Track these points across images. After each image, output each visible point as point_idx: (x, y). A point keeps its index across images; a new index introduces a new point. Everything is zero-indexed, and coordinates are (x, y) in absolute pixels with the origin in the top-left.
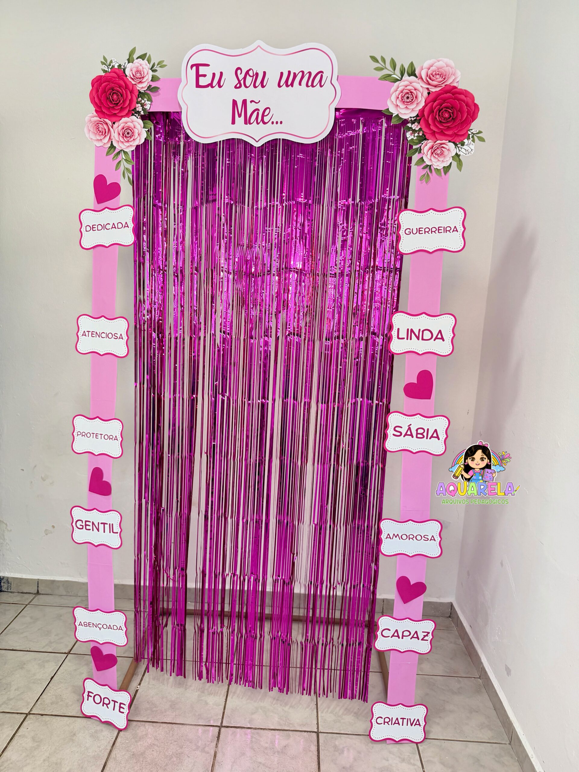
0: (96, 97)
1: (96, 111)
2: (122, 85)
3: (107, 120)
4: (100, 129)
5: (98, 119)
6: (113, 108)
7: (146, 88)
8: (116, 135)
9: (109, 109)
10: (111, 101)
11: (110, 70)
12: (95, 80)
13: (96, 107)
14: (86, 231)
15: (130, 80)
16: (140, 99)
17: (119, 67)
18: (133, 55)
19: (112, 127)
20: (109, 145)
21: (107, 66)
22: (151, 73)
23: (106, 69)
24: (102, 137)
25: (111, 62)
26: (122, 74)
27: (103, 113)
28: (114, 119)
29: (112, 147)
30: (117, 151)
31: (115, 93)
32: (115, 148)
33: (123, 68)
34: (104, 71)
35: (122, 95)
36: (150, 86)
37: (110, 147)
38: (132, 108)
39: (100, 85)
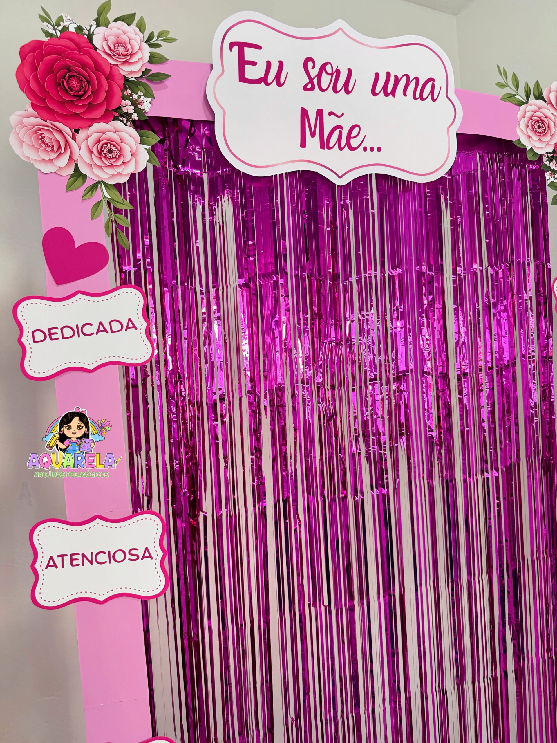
0: (31, 79)
1: (33, 106)
2: (88, 64)
3: (60, 125)
4: (47, 141)
5: (39, 120)
6: (72, 104)
7: (140, 74)
8: (84, 153)
9: (62, 104)
10: (67, 91)
11: (59, 34)
12: (28, 49)
13: (32, 98)
14: (35, 342)
15: (104, 56)
16: (129, 91)
17: (79, 31)
18: (107, 13)
19: (74, 138)
20: (71, 171)
21: (53, 26)
22: (147, 49)
23: (51, 31)
24: (53, 156)
25: (61, 19)
26: (86, 45)
27: (51, 112)
28: (77, 124)
29: (78, 174)
30: (88, 183)
31: (74, 76)
32: (85, 177)
33: (87, 33)
34: (47, 34)
35: (89, 82)
36: (147, 71)
37: (72, 176)
38: (114, 106)
39: (40, 58)
